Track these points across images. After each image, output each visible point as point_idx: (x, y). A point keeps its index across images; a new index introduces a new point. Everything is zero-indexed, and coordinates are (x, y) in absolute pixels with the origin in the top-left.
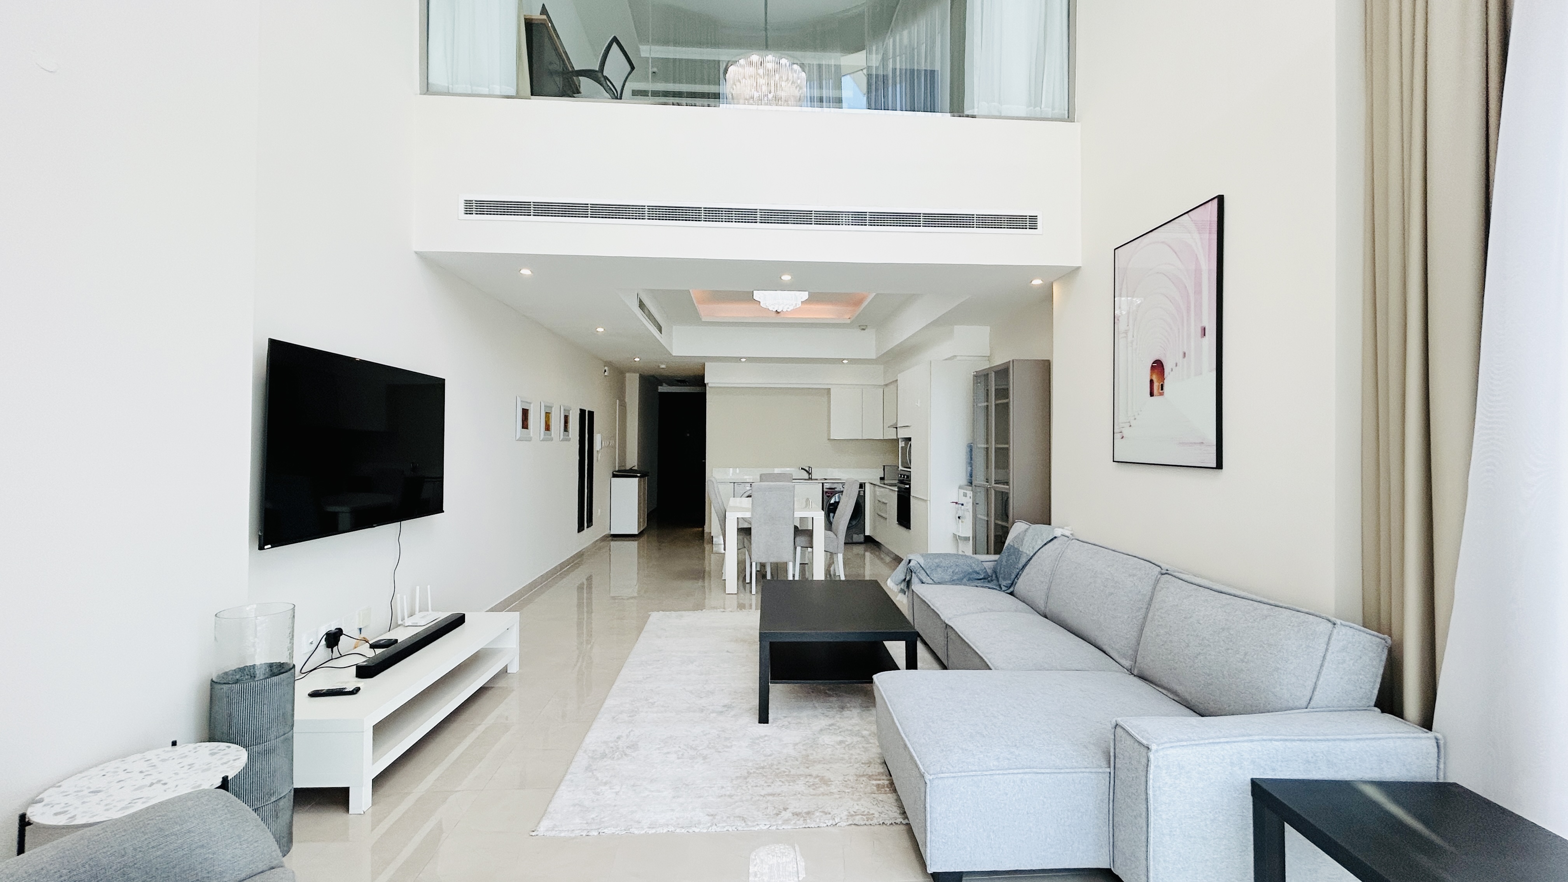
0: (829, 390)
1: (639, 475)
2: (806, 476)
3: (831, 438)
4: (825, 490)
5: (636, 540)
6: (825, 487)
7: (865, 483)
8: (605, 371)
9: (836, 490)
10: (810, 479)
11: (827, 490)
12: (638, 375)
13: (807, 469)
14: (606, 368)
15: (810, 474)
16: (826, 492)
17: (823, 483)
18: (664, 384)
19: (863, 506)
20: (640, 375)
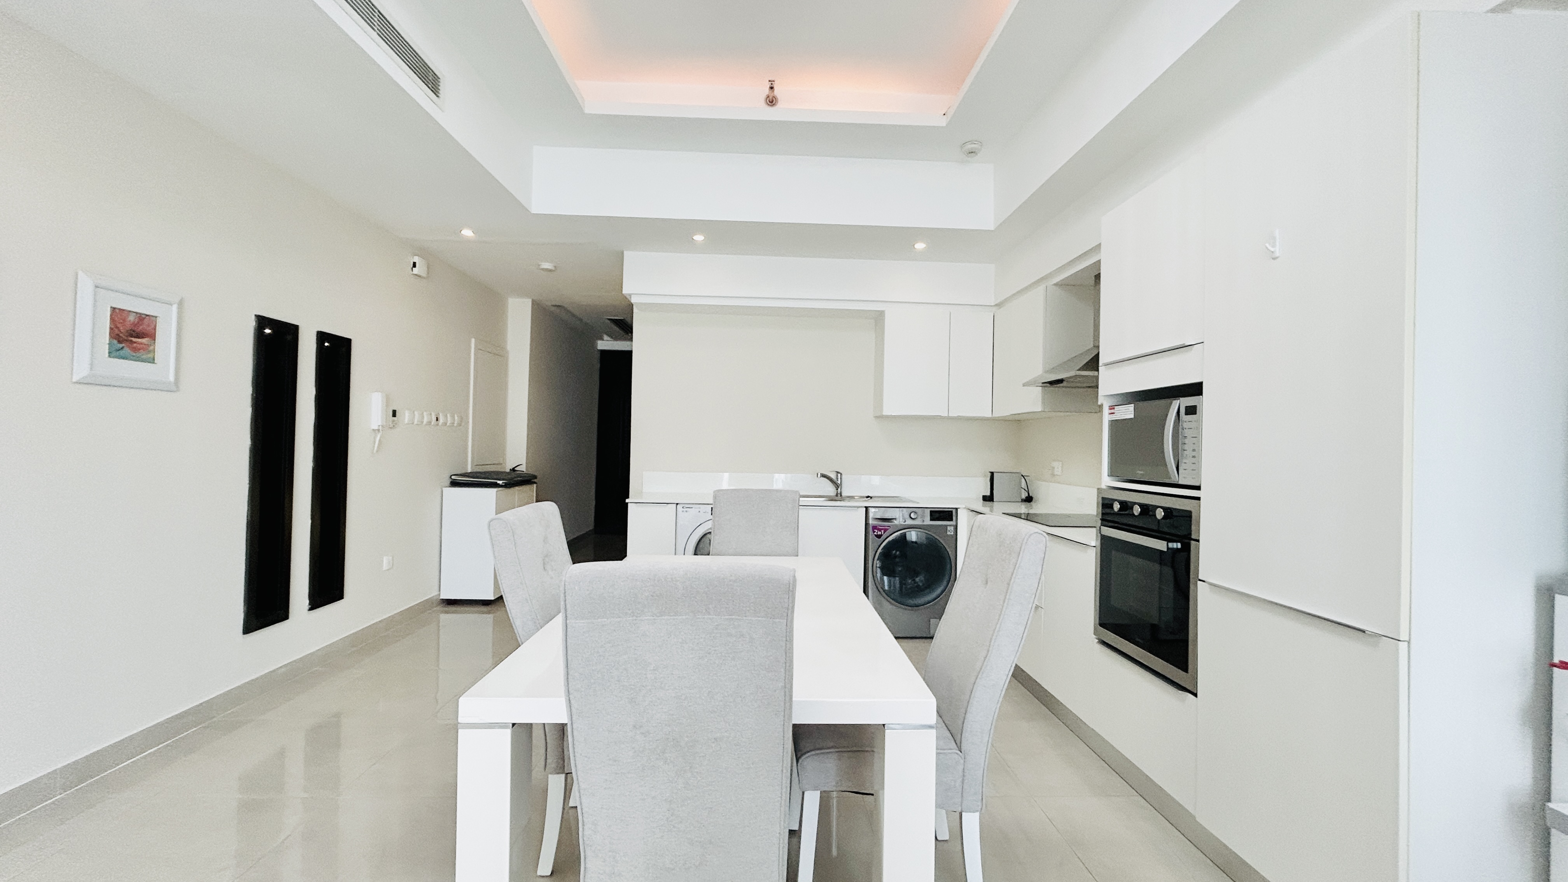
0: (878, 318)
1: (500, 482)
2: (831, 490)
3: (886, 412)
4: (871, 522)
5: (489, 613)
6: (871, 515)
7: (957, 509)
8: (414, 265)
9: (896, 522)
10: (839, 497)
11: (876, 523)
12: (530, 300)
13: (833, 476)
14: (416, 259)
15: (837, 486)
16: (874, 528)
17: (867, 508)
18: (606, 337)
19: (952, 558)
20: (534, 302)
